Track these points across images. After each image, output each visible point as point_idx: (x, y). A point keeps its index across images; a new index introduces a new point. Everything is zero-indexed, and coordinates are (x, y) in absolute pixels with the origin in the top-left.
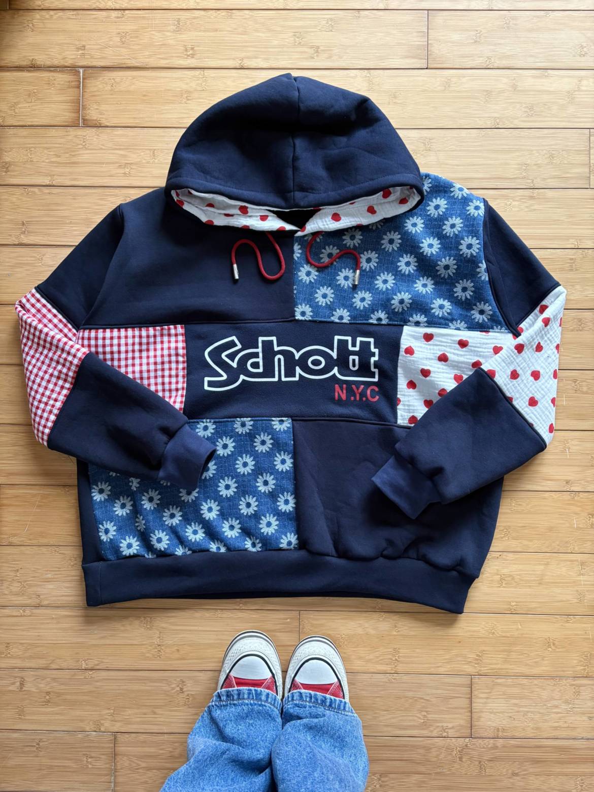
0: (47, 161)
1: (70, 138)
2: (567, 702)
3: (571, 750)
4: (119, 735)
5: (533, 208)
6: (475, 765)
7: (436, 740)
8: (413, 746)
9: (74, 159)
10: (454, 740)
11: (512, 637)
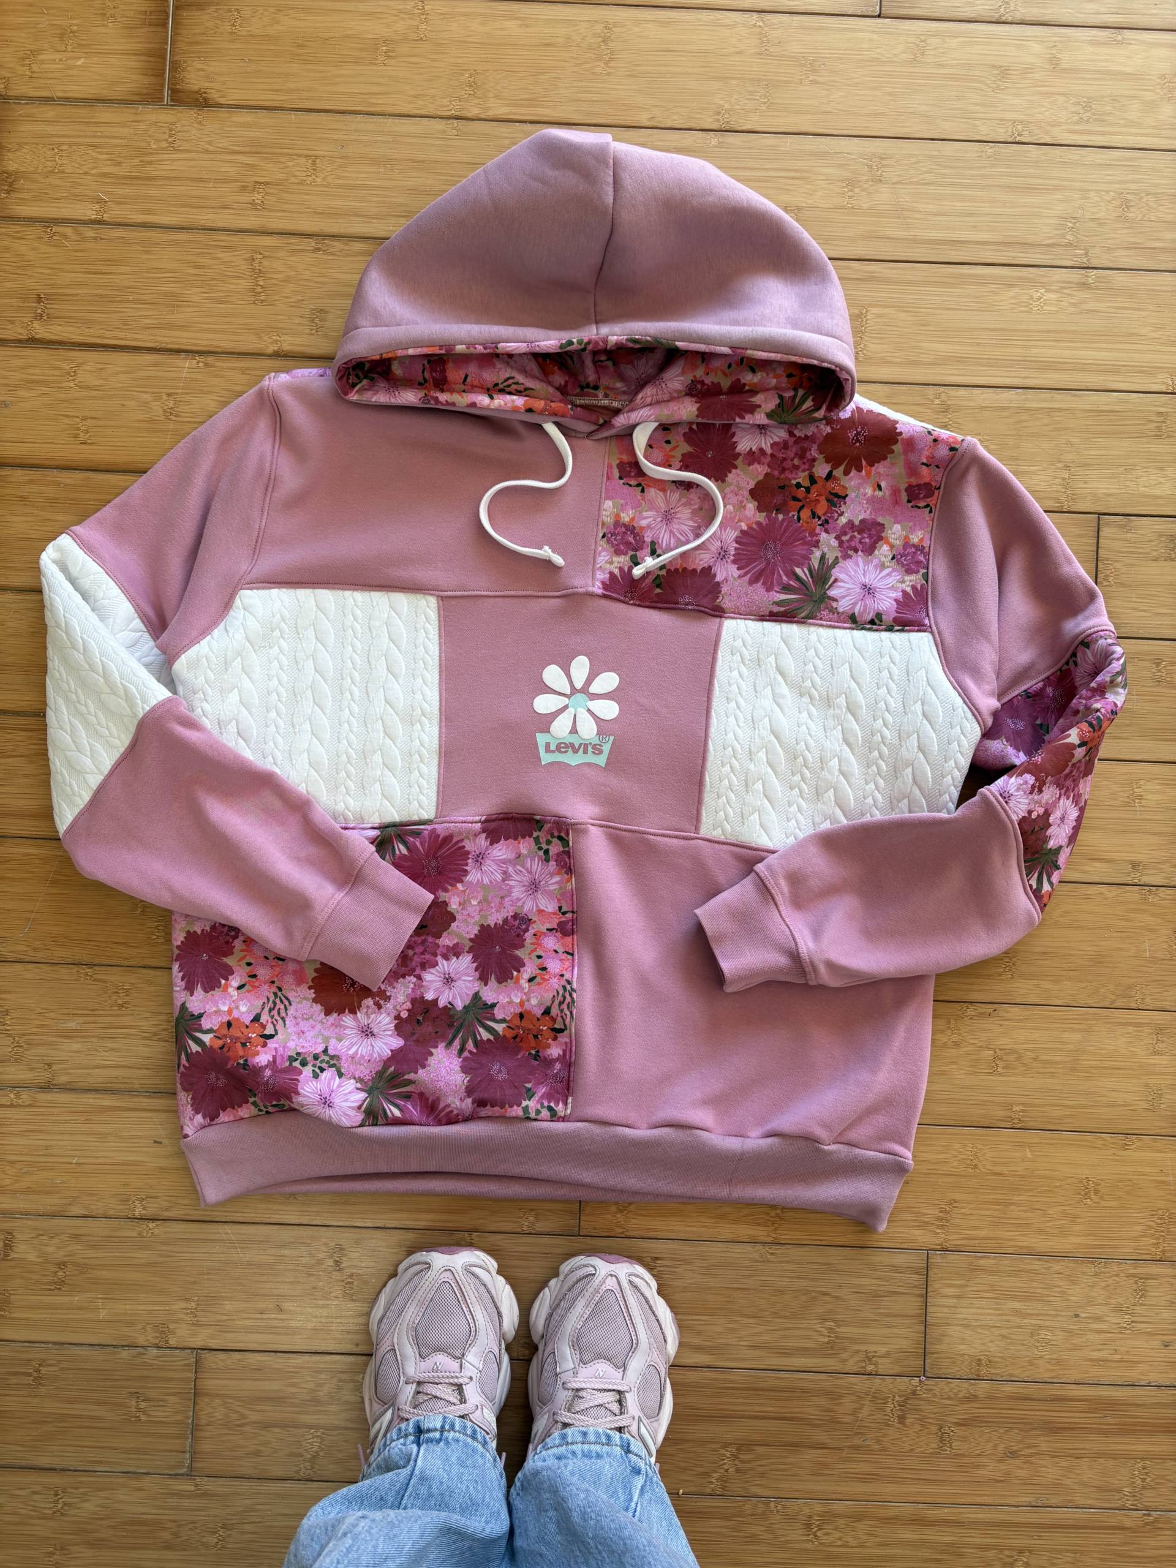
0: (93, 172)
1: (142, 127)
2: (1118, 1309)
3: (1123, 1408)
4: (206, 1355)
5: (1085, 306)
6: (928, 1434)
7: (852, 1379)
8: (804, 1391)
9: (149, 170)
10: (889, 1380)
11: (1012, 1176)
